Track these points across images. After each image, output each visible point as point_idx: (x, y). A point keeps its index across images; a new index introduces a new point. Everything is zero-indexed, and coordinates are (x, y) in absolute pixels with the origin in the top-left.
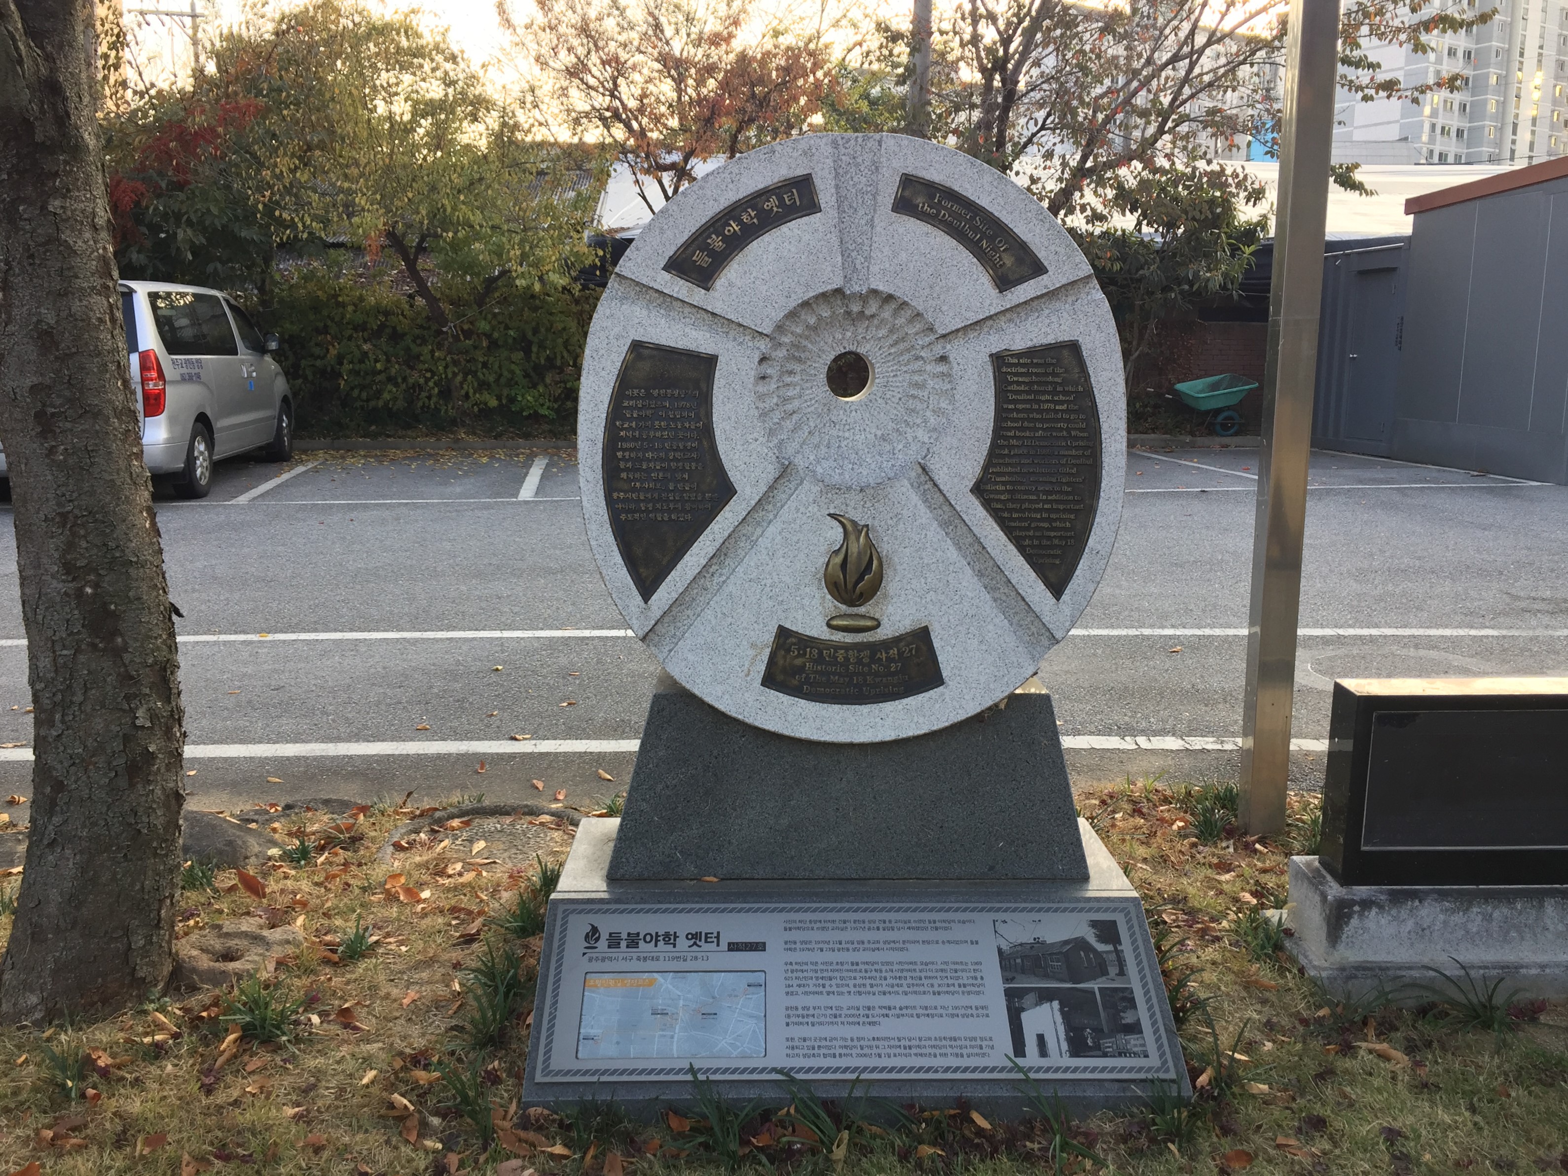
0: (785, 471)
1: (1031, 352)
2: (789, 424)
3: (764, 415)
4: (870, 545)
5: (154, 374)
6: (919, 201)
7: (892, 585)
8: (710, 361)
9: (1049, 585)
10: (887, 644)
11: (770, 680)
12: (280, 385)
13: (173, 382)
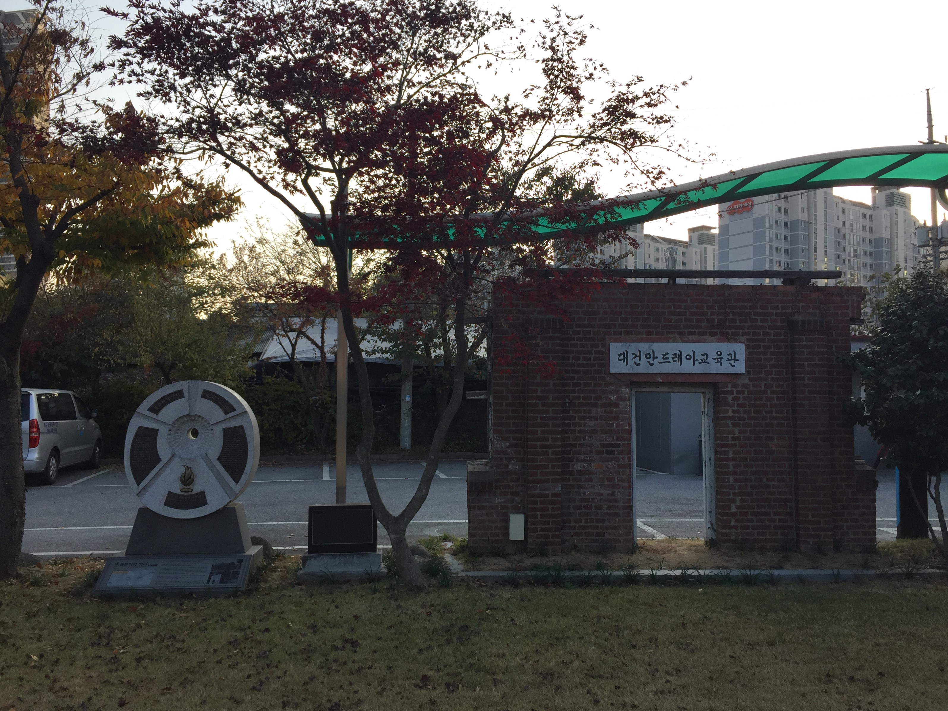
0: (173, 456)
1: (231, 428)
2: (176, 445)
3: (169, 443)
4: (192, 472)
5: (35, 430)
6: (207, 395)
7: (197, 481)
8: (157, 431)
9: (234, 481)
10: (194, 495)
11: (166, 504)
12: (97, 433)
13: (43, 433)
